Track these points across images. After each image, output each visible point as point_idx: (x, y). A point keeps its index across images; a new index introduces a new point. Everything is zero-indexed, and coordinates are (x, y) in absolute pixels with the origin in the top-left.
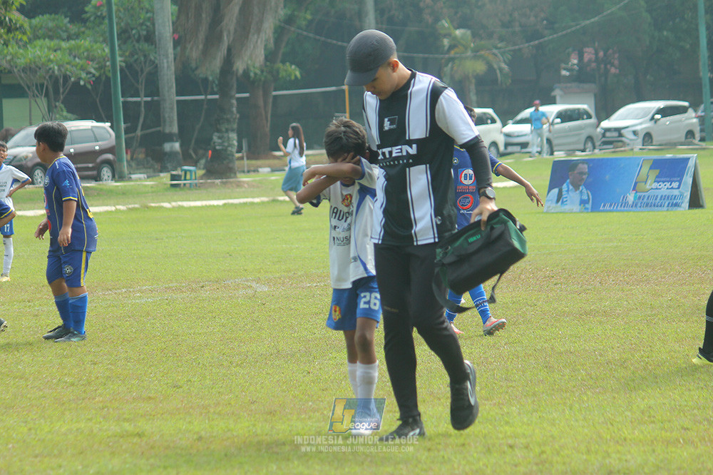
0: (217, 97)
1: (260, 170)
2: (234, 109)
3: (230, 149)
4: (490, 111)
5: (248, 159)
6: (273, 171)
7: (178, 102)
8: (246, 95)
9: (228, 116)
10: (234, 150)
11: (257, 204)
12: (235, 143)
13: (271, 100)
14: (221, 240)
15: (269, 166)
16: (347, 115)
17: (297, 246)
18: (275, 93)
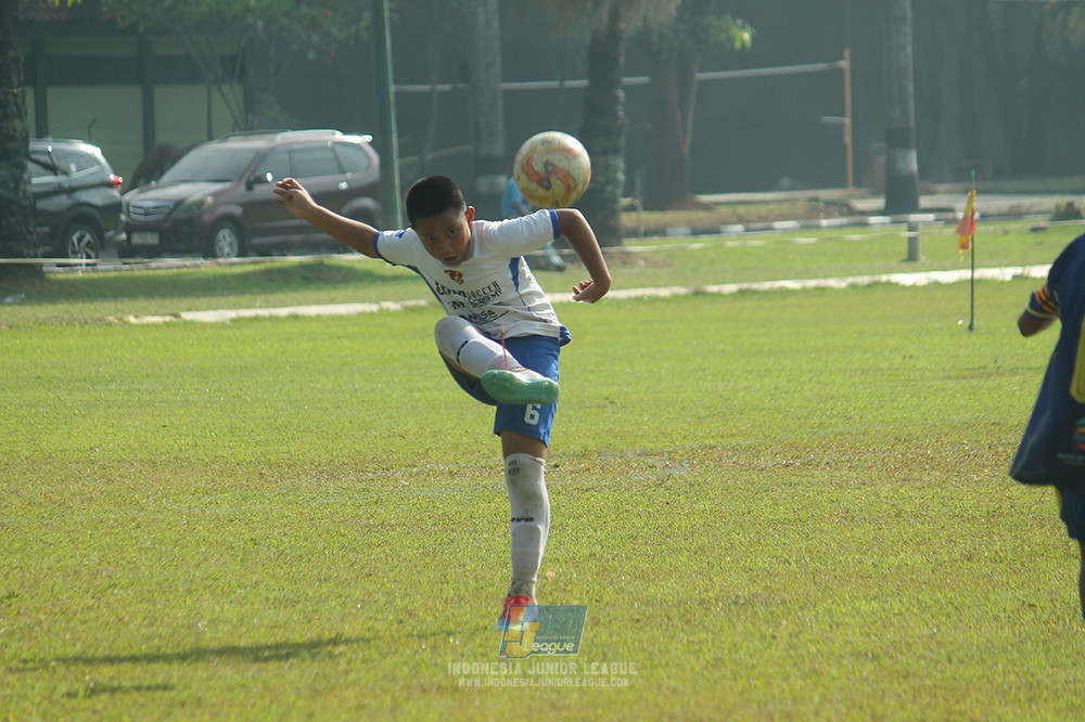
1: (670, 230)
2: (621, 108)
3: (609, 188)
5: (645, 209)
6: (696, 232)
7: (507, 93)
8: (644, 79)
9: (607, 123)
10: (619, 191)
11: (664, 300)
12: (621, 177)
13: (694, 90)
14: (592, 371)
15: (687, 224)
16: (847, 120)
17: (745, 384)
18: (701, 76)
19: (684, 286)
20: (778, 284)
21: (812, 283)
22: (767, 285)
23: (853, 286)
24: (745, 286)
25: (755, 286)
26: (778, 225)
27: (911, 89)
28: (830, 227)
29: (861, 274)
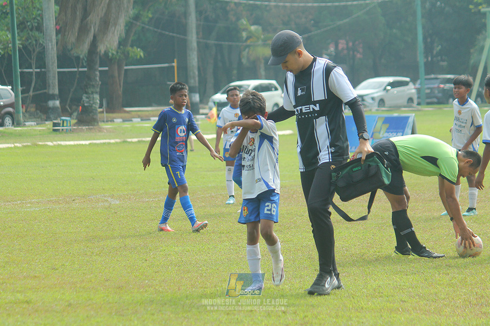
0: (85, 69)
1: (115, 120)
2: (98, 78)
3: (94, 105)
4: (274, 82)
5: (107, 112)
6: (124, 121)
7: (58, 72)
8: (106, 68)
9: (93, 83)
10: (97, 106)
11: (113, 144)
12: (98, 102)
13: (123, 72)
14: (87, 168)
15: (121, 118)
17: (139, 173)
18: (126, 68)
19: (119, 139)
24: (140, 139)
25: (144, 139)
26: (152, 119)
27: (197, 73)
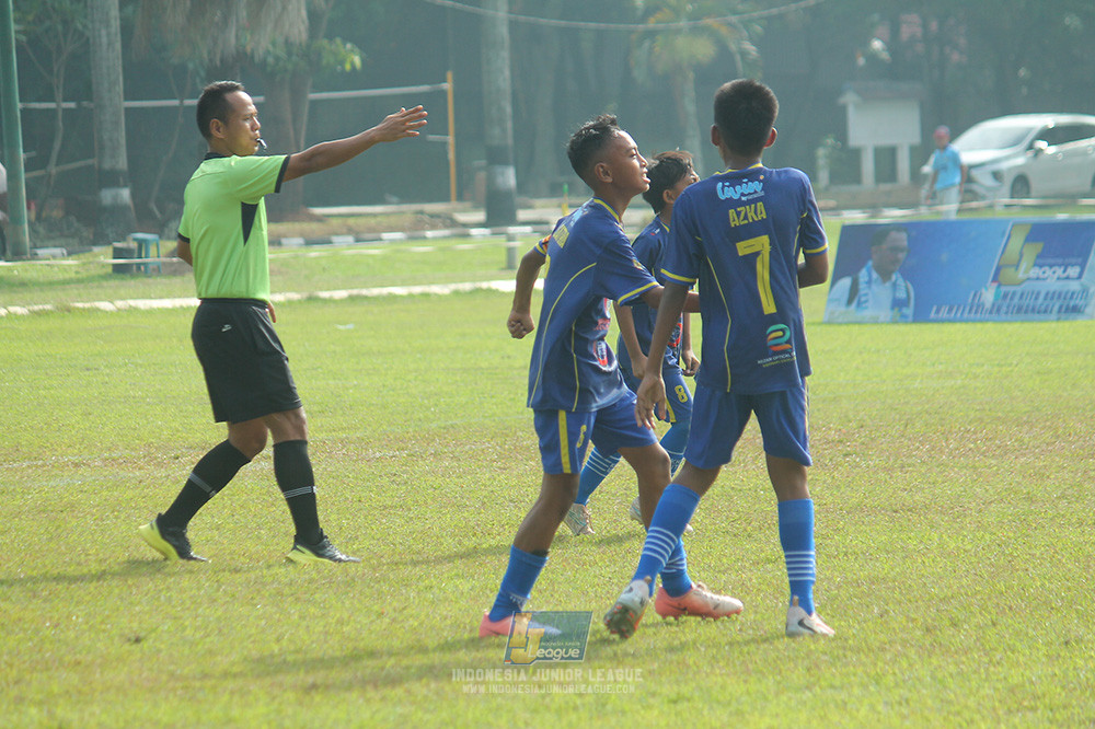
1: (284, 241)
6: (310, 242)
7: (127, 109)
13: (306, 109)
15: (301, 235)
16: (451, 139)
17: (355, 382)
18: (313, 96)
19: (297, 291)
20: (385, 291)
21: (417, 290)
22: (375, 291)
23: (456, 293)
24: (355, 292)
25: (364, 292)
26: (385, 236)
27: (509, 109)
28: (435, 238)
29: (463, 281)
